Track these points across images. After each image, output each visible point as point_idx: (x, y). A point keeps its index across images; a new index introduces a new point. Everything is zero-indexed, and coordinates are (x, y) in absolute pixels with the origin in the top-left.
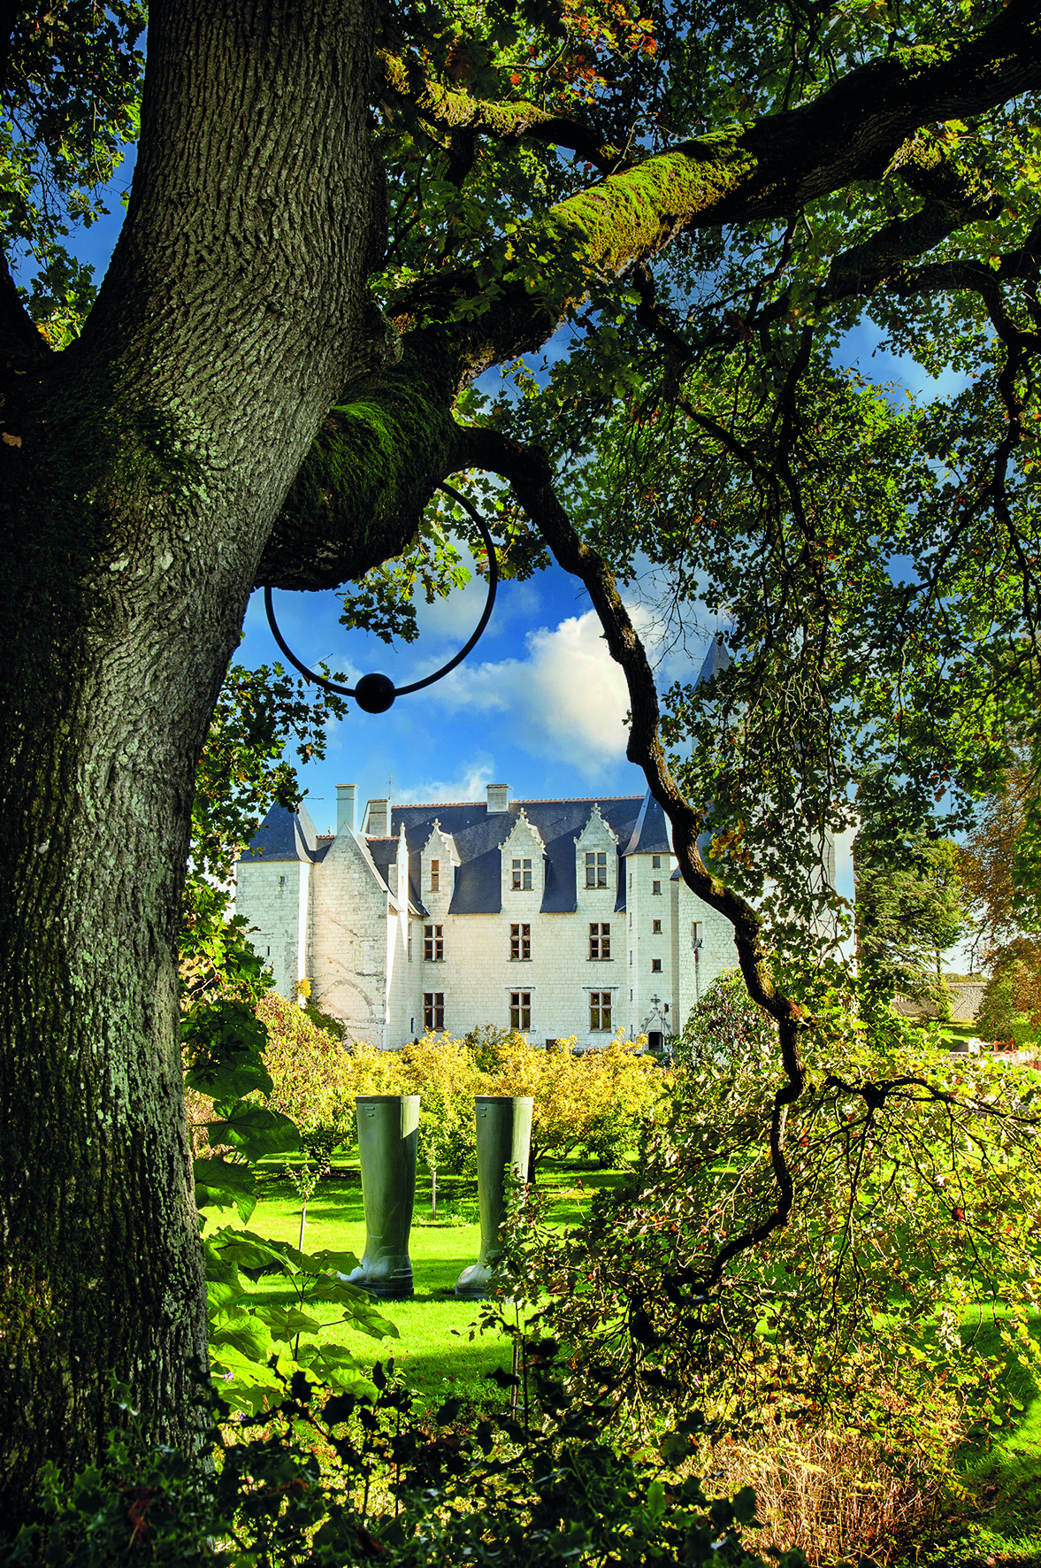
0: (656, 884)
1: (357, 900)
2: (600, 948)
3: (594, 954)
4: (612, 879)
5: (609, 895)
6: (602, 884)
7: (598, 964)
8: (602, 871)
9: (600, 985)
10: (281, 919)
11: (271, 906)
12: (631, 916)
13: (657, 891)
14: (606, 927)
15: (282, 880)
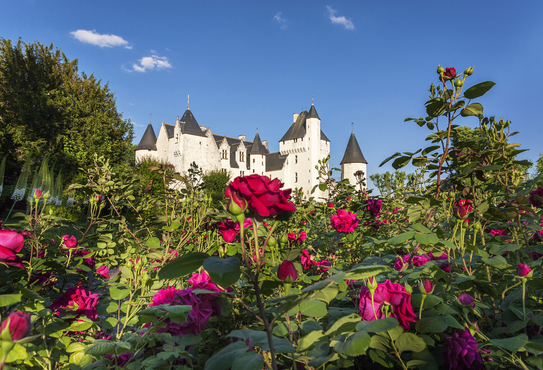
1: (212, 154)
4: (245, 159)
5: (245, 164)
8: (243, 157)
10: (201, 156)
11: (197, 151)
12: (254, 170)
13: (263, 164)
14: (243, 172)
15: (200, 143)
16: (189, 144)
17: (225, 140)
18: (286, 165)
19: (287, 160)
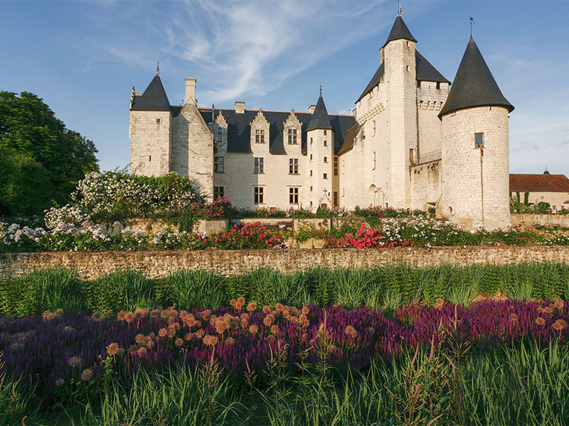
0: (325, 142)
1: (196, 136)
2: (294, 169)
3: (291, 172)
4: (299, 140)
5: (298, 147)
6: (295, 142)
7: (293, 176)
8: (295, 137)
9: (294, 185)
10: (158, 141)
11: (152, 134)
12: (311, 155)
13: (325, 144)
14: (296, 160)
15: (158, 121)
16: (138, 125)
17: (260, 114)
18: (359, 140)
19: (363, 132)
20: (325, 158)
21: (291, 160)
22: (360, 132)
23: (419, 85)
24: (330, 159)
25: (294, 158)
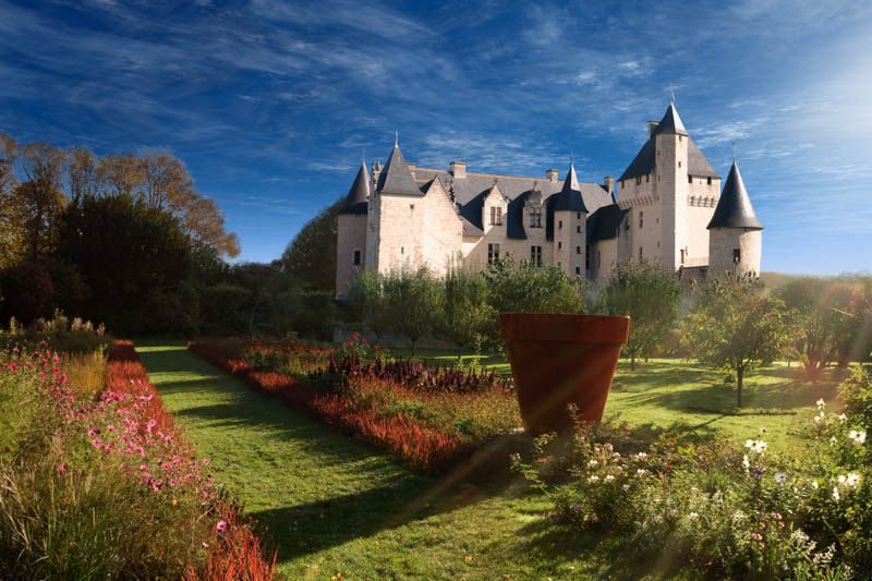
0: (579, 227)
1: (444, 223)
2: (536, 260)
4: (544, 222)
5: (542, 232)
6: (538, 225)
8: (539, 218)
10: (411, 231)
11: (405, 223)
12: (560, 244)
13: (579, 231)
14: (539, 249)
15: (412, 207)
17: (496, 187)
18: (622, 231)
19: (627, 221)
20: (578, 248)
21: (533, 248)
22: (624, 221)
23: (690, 181)
24: (583, 250)
25: (536, 245)
